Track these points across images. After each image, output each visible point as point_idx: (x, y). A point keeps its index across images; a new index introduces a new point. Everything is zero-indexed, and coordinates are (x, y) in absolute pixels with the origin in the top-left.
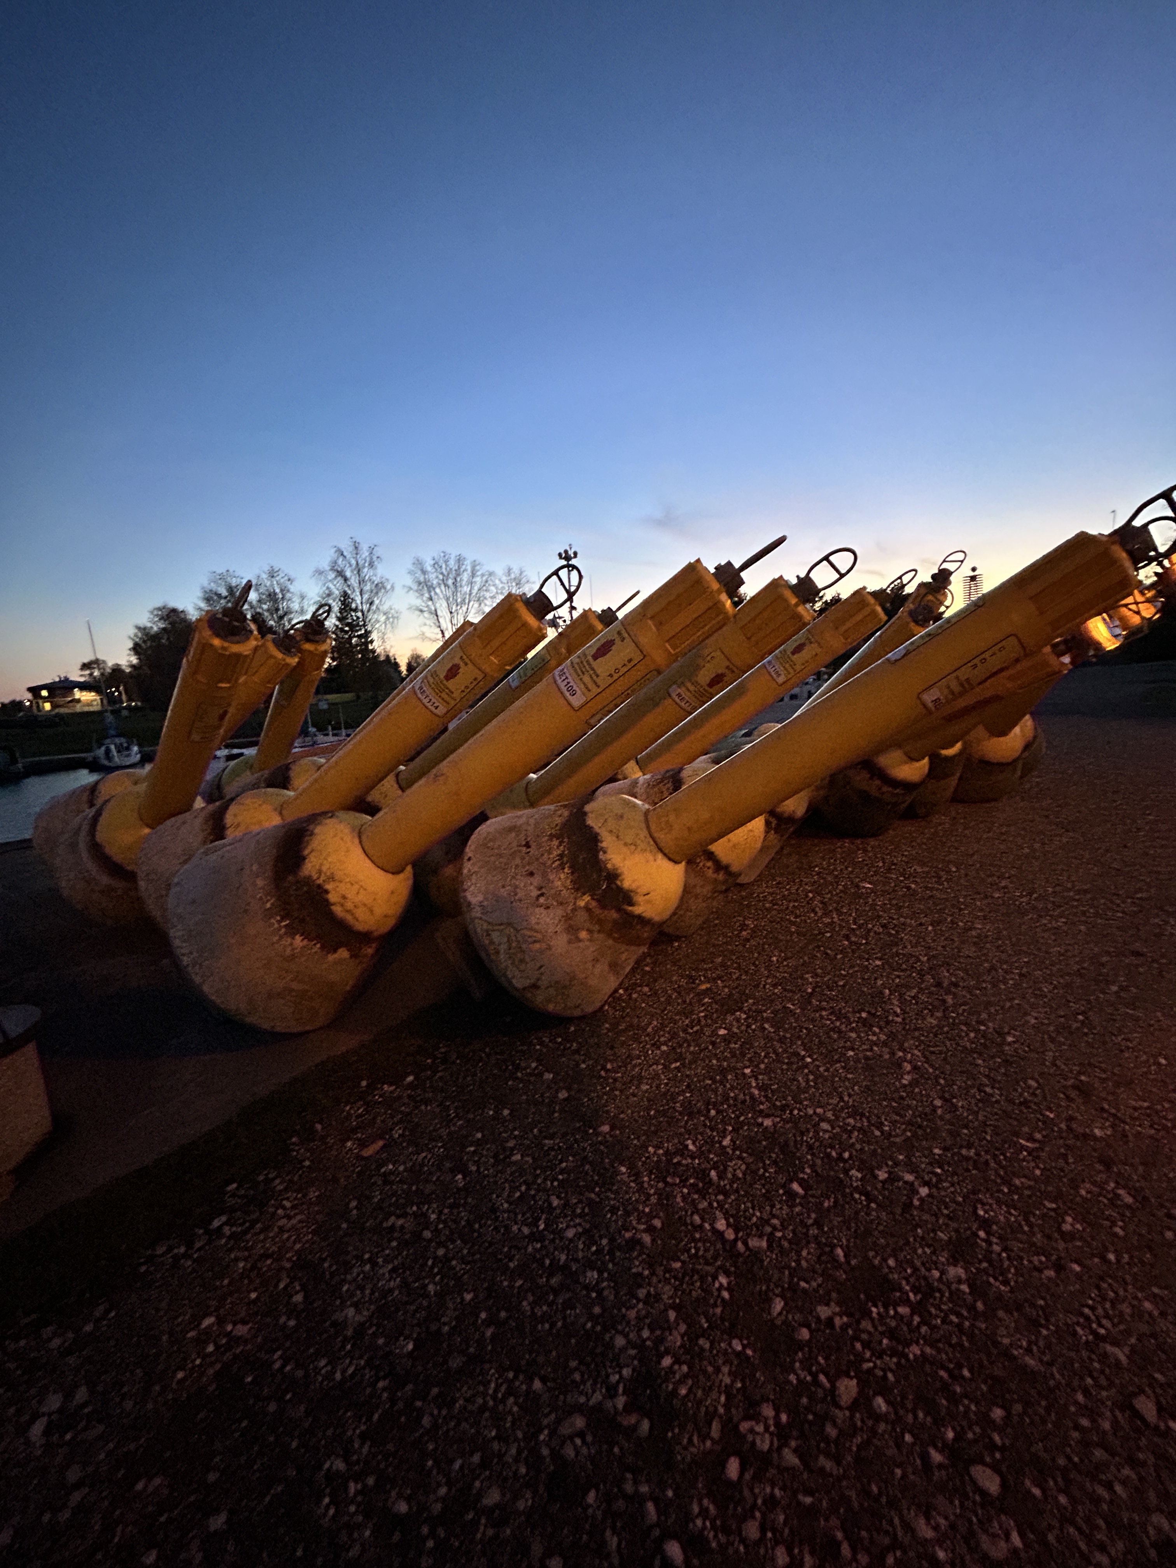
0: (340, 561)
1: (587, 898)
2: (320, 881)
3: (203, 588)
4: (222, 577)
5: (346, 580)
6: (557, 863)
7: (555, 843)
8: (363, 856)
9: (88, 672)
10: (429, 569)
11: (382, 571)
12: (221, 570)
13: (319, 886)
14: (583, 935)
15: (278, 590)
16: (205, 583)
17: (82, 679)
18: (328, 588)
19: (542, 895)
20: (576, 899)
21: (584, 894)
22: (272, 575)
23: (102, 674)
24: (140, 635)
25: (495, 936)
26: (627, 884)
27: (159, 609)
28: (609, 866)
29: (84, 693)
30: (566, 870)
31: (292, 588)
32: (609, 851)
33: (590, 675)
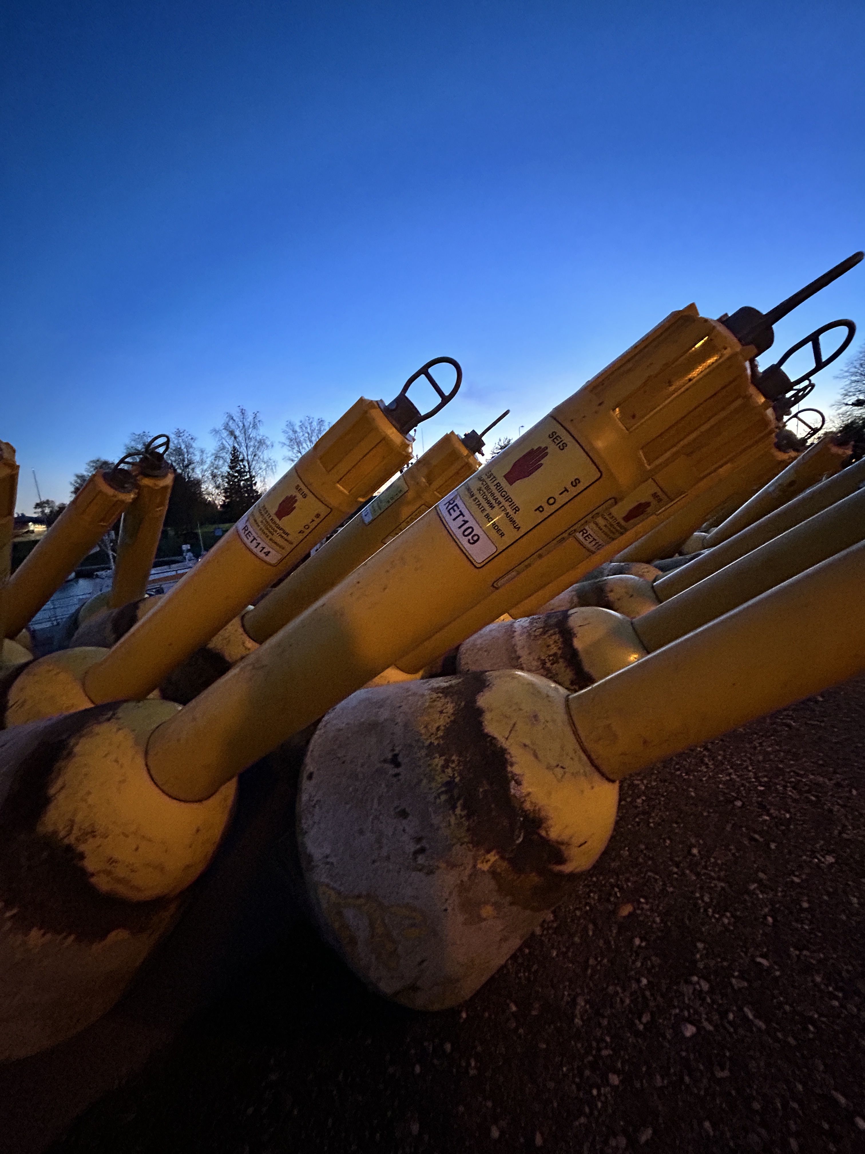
0: (231, 423)
1: (493, 857)
2: (72, 839)
3: (126, 445)
4: (141, 436)
5: (235, 438)
6: (443, 797)
7: (439, 761)
8: (150, 783)
9: (40, 510)
10: (298, 429)
11: (262, 432)
12: (139, 432)
13: (69, 848)
14: (487, 911)
15: (183, 447)
16: (127, 441)
17: (35, 516)
18: (222, 444)
19: (422, 850)
20: (475, 859)
21: (488, 852)
22: (179, 434)
23: (51, 512)
24: (79, 481)
25: (349, 914)
26: (554, 834)
27: (93, 462)
28: (527, 806)
29: (37, 526)
30: (458, 811)
31: (194, 445)
32: (525, 783)
33: (503, 508)
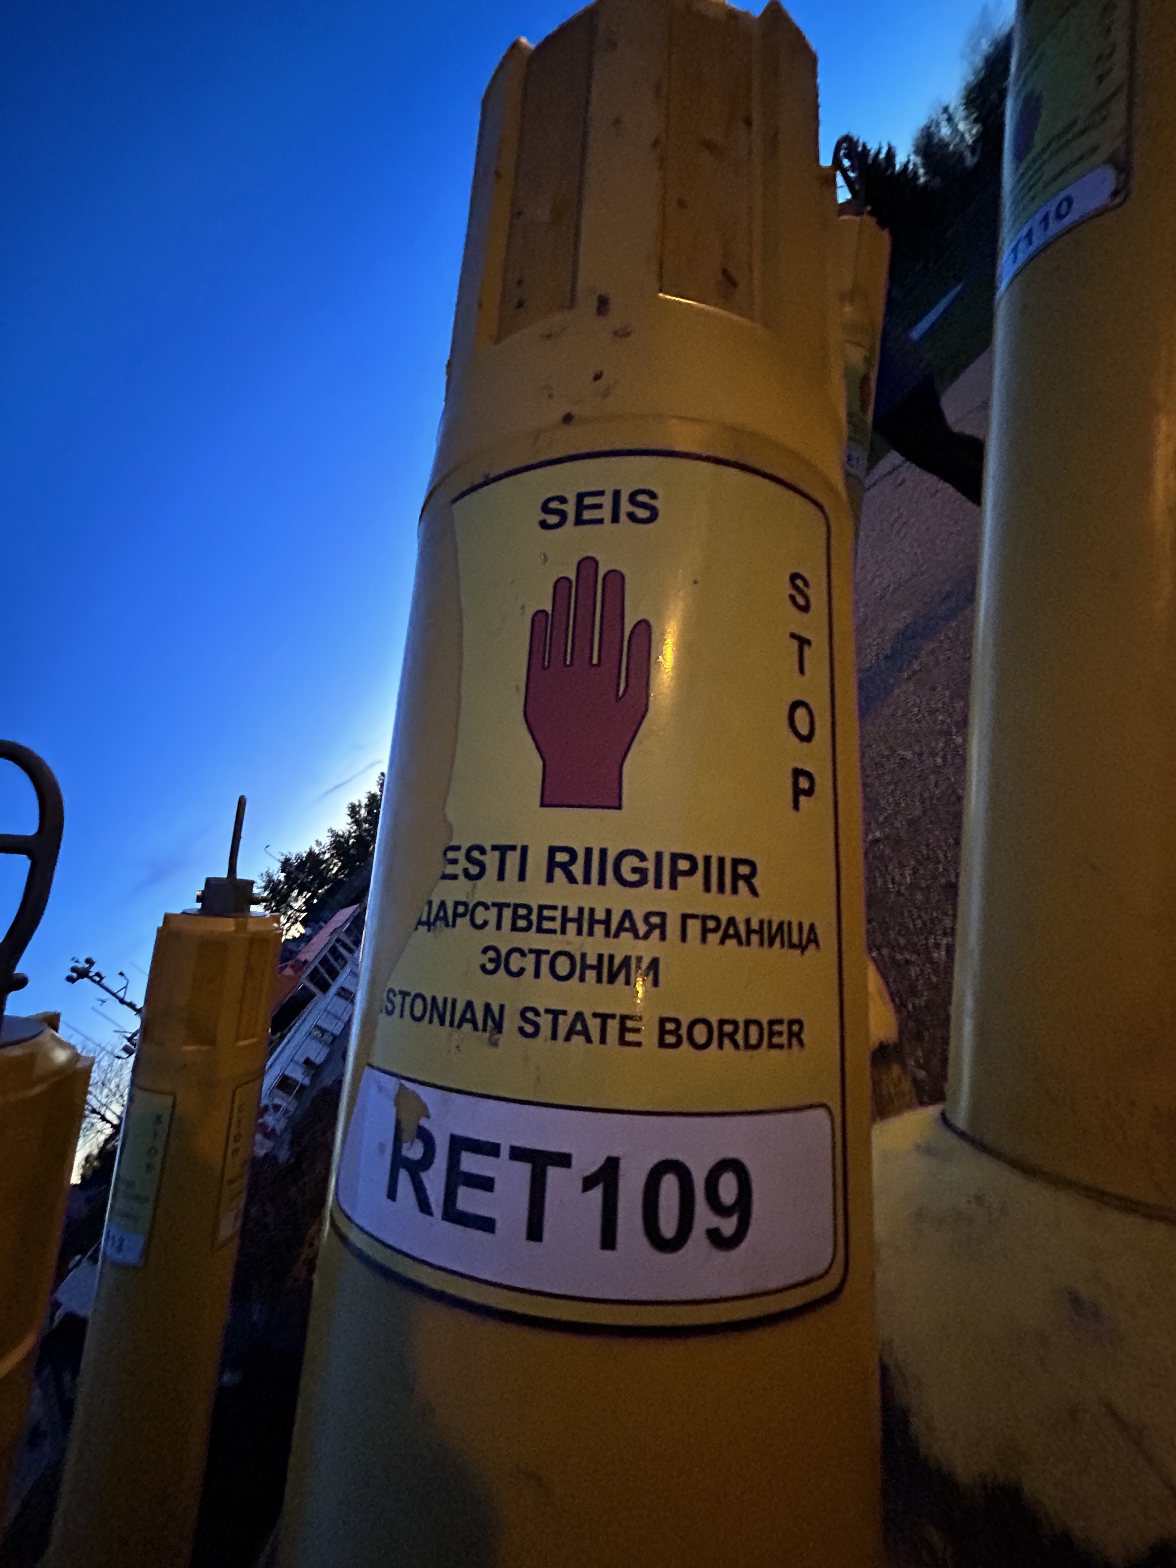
33: (694, 926)
